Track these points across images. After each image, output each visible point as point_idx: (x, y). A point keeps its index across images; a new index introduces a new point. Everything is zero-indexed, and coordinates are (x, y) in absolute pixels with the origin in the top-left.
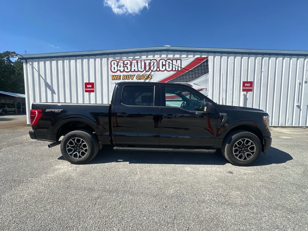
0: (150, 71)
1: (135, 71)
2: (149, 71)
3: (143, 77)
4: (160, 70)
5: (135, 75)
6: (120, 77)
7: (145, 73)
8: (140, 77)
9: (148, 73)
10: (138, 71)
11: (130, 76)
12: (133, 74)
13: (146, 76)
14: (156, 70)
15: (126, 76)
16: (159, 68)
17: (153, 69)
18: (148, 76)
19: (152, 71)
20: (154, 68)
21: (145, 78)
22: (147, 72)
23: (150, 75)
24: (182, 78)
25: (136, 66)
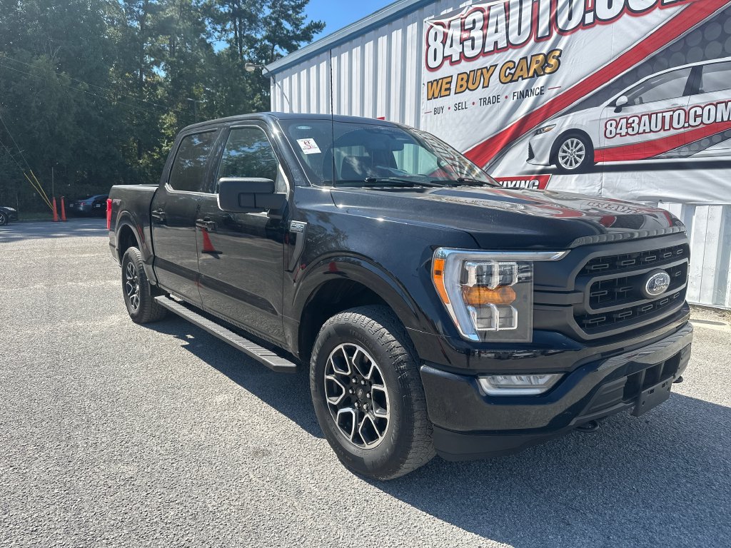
0: (555, 34)
1: (497, 49)
2: (549, 36)
3: (525, 68)
4: (597, 20)
5: (496, 65)
6: (450, 83)
7: (533, 48)
8: (513, 71)
9: (545, 47)
10: (510, 45)
11: (479, 72)
12: (488, 65)
13: (537, 62)
14: (583, 25)
15: (465, 77)
16: (594, 9)
17: (566, 24)
18: (546, 57)
19: (562, 32)
20: (570, 17)
21: (531, 73)
22: (541, 44)
23: (550, 52)
24: (716, 31)
25: (502, 25)
